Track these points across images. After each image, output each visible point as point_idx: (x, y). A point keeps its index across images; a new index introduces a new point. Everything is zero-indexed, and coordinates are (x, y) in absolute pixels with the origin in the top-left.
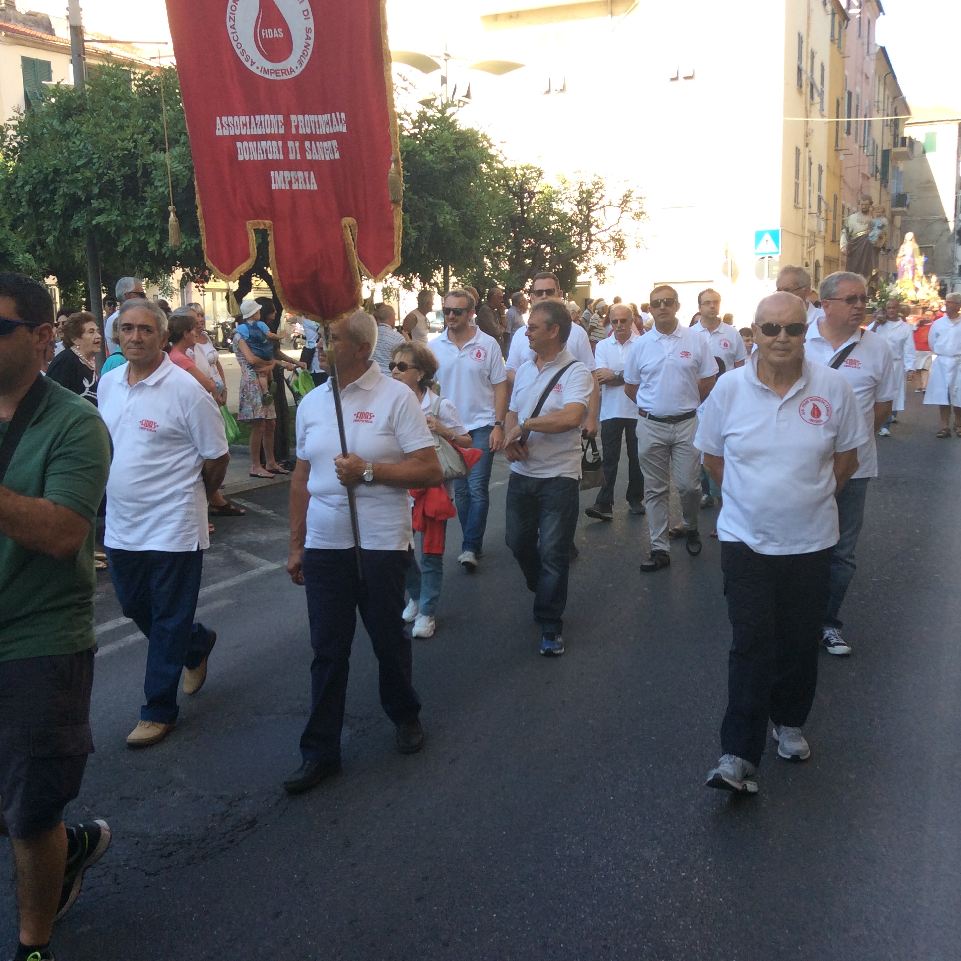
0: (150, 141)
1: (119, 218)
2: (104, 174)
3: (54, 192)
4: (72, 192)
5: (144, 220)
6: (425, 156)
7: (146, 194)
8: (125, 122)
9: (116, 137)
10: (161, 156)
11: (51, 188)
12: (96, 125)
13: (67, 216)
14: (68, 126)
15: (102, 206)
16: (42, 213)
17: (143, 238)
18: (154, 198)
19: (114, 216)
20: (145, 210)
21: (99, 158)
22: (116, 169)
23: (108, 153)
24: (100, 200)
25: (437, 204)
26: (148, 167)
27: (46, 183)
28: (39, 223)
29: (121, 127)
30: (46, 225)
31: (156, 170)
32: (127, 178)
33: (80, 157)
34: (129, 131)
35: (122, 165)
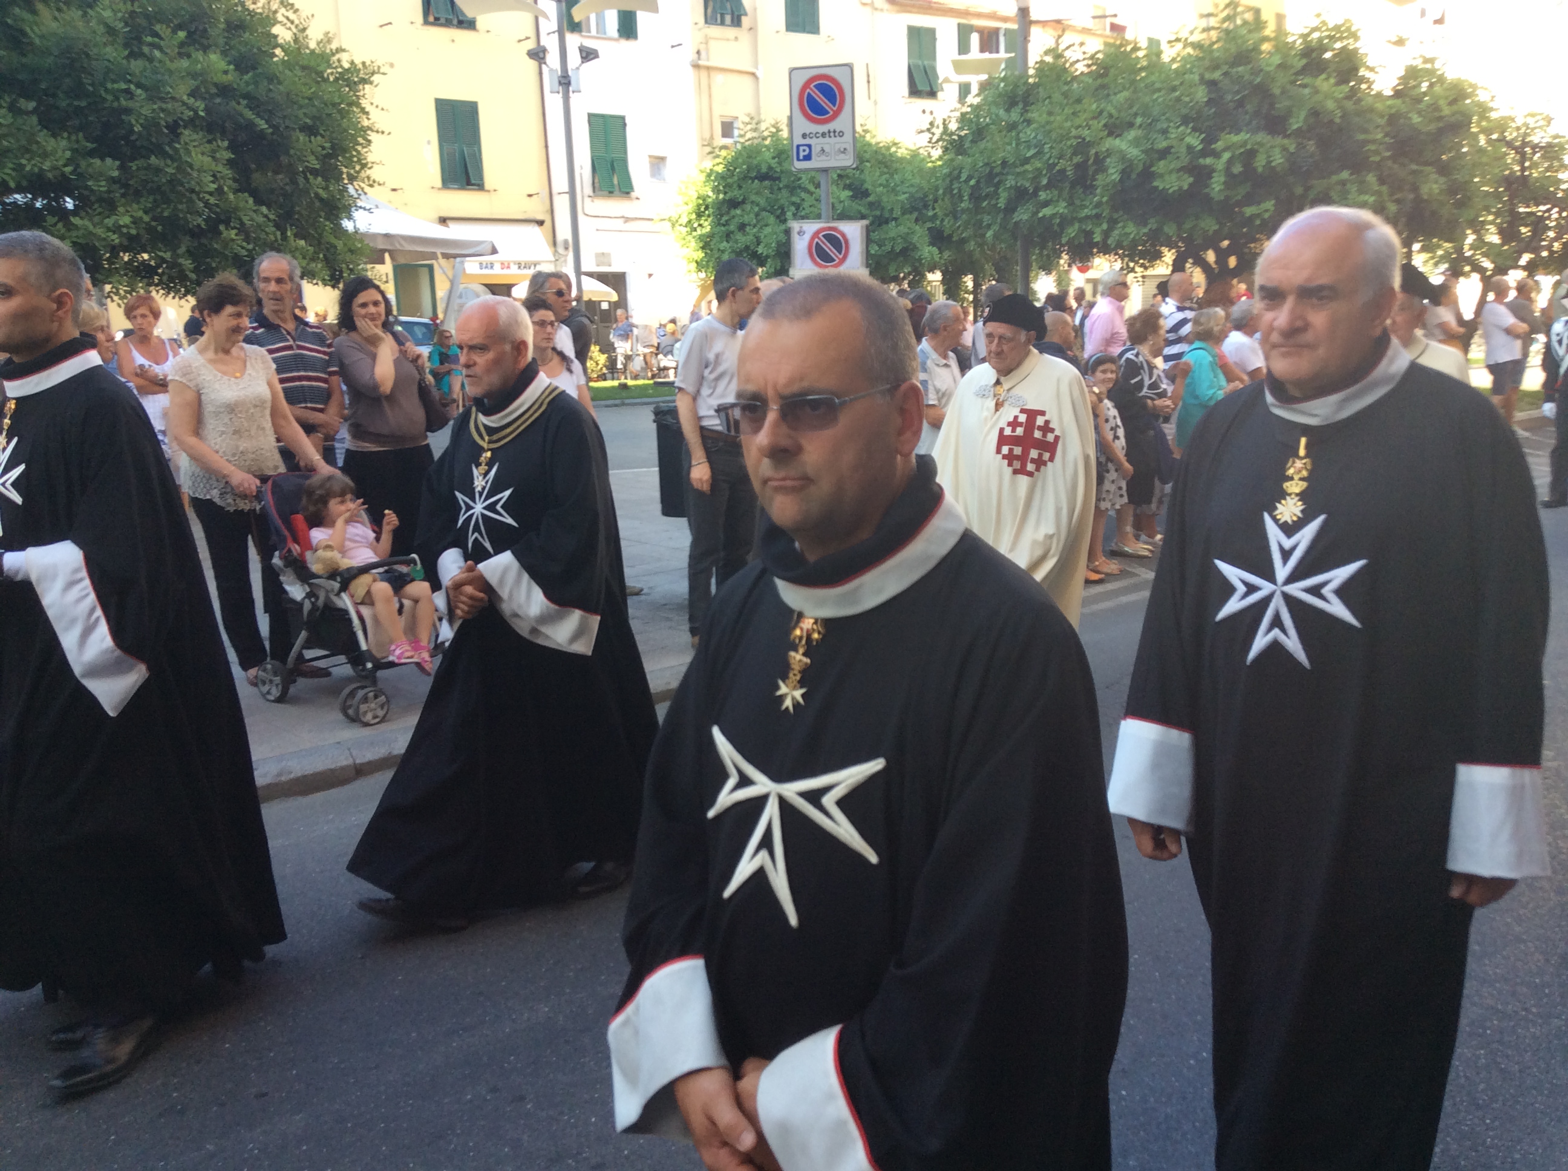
0: (1105, 125)
1: (1065, 210)
2: (1055, 165)
3: (997, 186)
4: (1019, 184)
5: (1092, 210)
6: (1410, 119)
7: (1097, 183)
8: (1078, 107)
9: (1069, 124)
10: (1117, 141)
11: (996, 180)
12: (1050, 114)
13: (1010, 209)
14: (1015, 115)
15: (1049, 197)
16: (984, 208)
18: (1104, 186)
19: (1061, 208)
20: (1095, 199)
21: (1051, 148)
22: (1068, 158)
23: (1061, 142)
24: (1048, 192)
25: (1421, 172)
26: (1101, 155)
27: (991, 176)
28: (979, 217)
29: (1073, 113)
30: (987, 219)
31: (1108, 156)
32: (1078, 166)
33: (1029, 150)
34: (1083, 116)
35: (1075, 154)
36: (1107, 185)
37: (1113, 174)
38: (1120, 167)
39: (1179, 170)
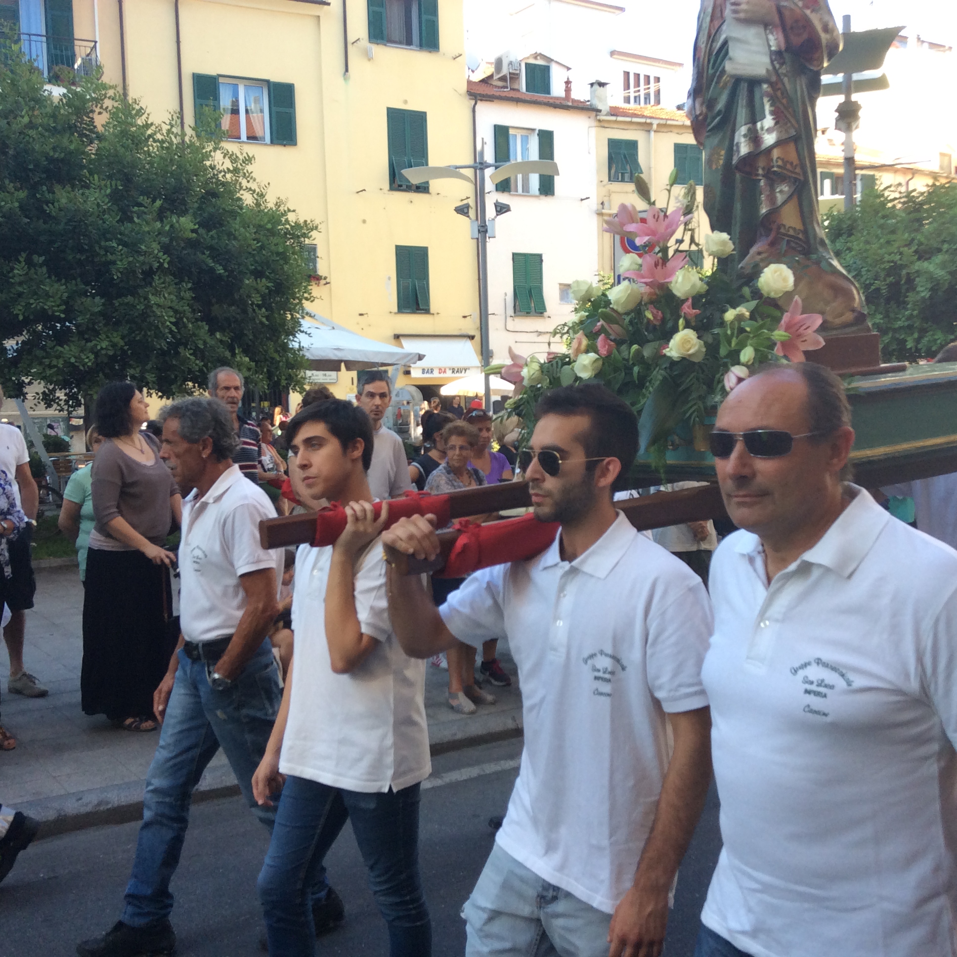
0: (916, 252)
1: (882, 321)
2: (871, 284)
5: (904, 322)
7: (908, 299)
8: (892, 237)
9: (884, 250)
10: (925, 264)
12: (867, 242)
17: (902, 336)
20: (906, 313)
21: (868, 271)
22: (882, 279)
23: (876, 265)
26: (911, 275)
29: (888, 242)
31: (918, 276)
32: (890, 285)
34: (896, 245)
35: (888, 275)
36: (917, 301)
37: (923, 291)
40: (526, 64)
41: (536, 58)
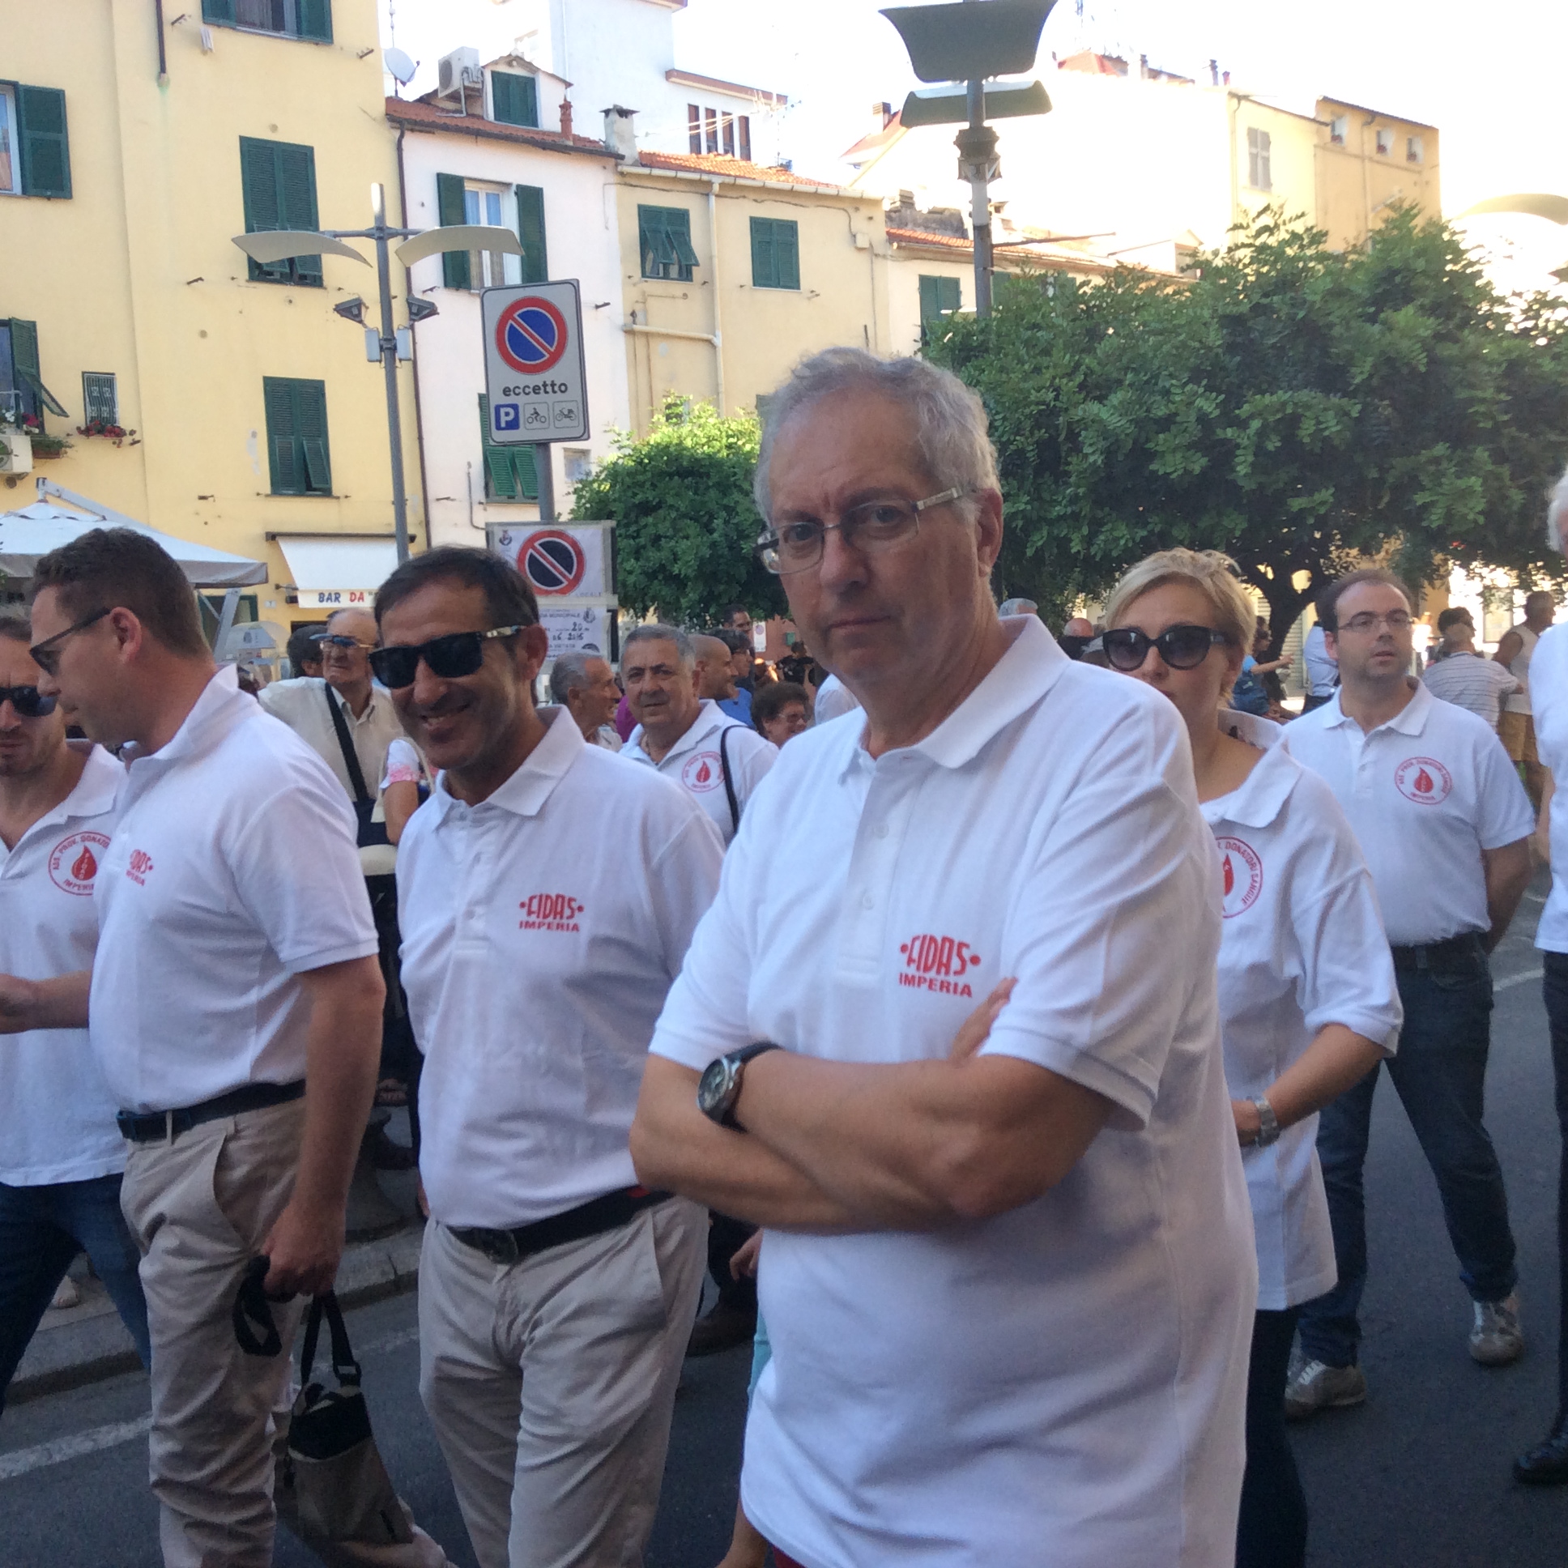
1: (1029, 507)
5: (1065, 507)
7: (1070, 468)
8: (1044, 361)
9: (1029, 385)
10: (1094, 408)
17: (1064, 533)
18: (1081, 473)
20: (1068, 491)
21: (1004, 419)
22: (1027, 433)
23: (1016, 411)
26: (1075, 426)
29: (1037, 370)
31: (1086, 429)
32: (1039, 443)
34: (1048, 375)
35: (1037, 426)
36: (1085, 471)
37: (1093, 454)
38: (1102, 444)
39: (1189, 447)
40: (494, 74)
41: (510, 64)
